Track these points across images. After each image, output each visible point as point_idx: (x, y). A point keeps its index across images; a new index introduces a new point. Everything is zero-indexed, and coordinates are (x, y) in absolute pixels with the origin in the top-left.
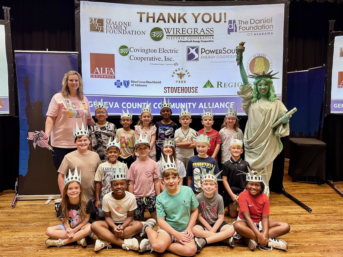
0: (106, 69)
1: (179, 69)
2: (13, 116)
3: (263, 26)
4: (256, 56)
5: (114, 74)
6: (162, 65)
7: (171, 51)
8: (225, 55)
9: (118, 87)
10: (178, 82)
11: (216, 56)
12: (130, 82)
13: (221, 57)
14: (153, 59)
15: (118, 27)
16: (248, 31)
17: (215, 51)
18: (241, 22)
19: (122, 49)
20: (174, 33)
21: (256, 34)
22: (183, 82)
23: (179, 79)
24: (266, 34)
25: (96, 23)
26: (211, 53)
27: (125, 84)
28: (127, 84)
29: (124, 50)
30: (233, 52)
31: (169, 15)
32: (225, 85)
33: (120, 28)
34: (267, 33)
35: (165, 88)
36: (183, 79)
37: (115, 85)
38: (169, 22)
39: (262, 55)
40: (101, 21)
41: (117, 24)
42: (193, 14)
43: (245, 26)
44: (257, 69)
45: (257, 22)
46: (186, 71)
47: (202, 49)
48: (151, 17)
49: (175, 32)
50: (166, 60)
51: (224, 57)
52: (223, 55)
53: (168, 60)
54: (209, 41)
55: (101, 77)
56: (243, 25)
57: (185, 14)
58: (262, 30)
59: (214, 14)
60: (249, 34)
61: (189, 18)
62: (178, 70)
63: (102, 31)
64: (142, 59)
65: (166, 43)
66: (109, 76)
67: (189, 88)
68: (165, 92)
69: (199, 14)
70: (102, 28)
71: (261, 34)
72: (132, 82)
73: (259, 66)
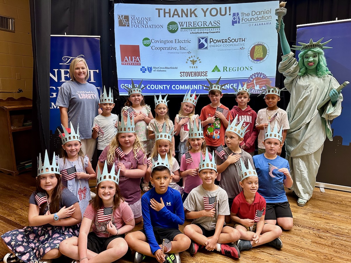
0: (133, 57)
1: (192, 56)
3: (263, 17)
4: (256, 44)
5: (139, 61)
6: (178, 53)
7: (185, 41)
8: (230, 43)
9: (143, 72)
11: (222, 45)
13: (226, 45)
14: (171, 49)
15: (141, 22)
16: (250, 22)
17: (222, 40)
19: (145, 41)
21: (257, 25)
23: (192, 65)
24: (265, 24)
25: (123, 20)
26: (218, 42)
27: (149, 70)
28: (150, 70)
29: (147, 42)
30: (237, 41)
31: (182, 11)
32: (229, 69)
35: (181, 73)
36: (195, 65)
37: (141, 70)
39: (261, 43)
40: (127, 17)
41: (140, 19)
42: (202, 9)
44: (256, 55)
45: (258, 13)
46: (198, 58)
48: (167, 13)
49: (188, 25)
50: (181, 49)
51: (229, 45)
54: (216, 32)
55: (129, 65)
56: (245, 17)
57: (196, 9)
58: (262, 21)
60: (250, 25)
62: (191, 57)
63: (128, 26)
64: (161, 49)
65: (180, 35)
66: (136, 63)
68: (181, 76)
69: (207, 9)
70: (128, 23)
71: (261, 24)
72: (154, 68)
73: (258, 52)
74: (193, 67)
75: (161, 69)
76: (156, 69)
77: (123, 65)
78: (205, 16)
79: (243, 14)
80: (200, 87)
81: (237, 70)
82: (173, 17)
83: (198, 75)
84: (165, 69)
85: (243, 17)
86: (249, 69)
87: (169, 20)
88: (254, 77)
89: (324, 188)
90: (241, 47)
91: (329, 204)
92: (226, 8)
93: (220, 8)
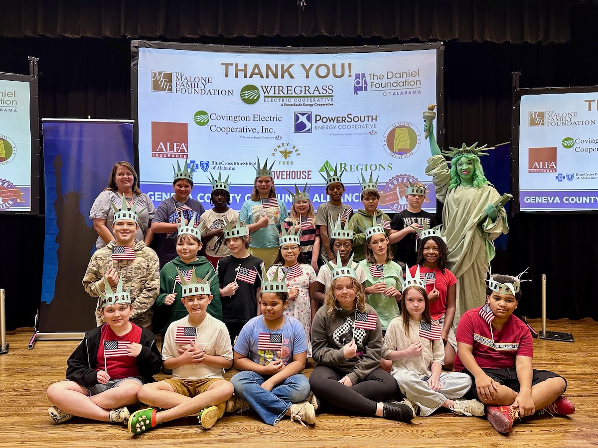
0: (175, 144)
1: (283, 144)
2: (36, 215)
3: (406, 82)
4: (397, 125)
5: (186, 151)
6: (258, 139)
7: (271, 119)
8: (351, 124)
10: (282, 163)
11: (337, 127)
12: (210, 163)
13: (344, 127)
14: (245, 130)
15: (193, 84)
16: (384, 89)
17: (336, 118)
18: (374, 76)
19: (199, 116)
20: (275, 93)
21: (396, 94)
22: (290, 163)
23: (283, 159)
24: (410, 93)
25: (161, 79)
26: (330, 121)
27: (203, 166)
28: (205, 166)
29: (202, 117)
30: (363, 120)
31: (268, 67)
32: (351, 168)
33: (196, 86)
34: (412, 92)
36: (289, 159)
37: (188, 167)
38: (267, 77)
39: (406, 123)
40: (169, 77)
41: (192, 80)
42: (303, 66)
43: (379, 81)
44: (398, 144)
45: (398, 76)
46: (294, 147)
47: (316, 115)
48: (241, 70)
49: (277, 92)
50: (264, 131)
51: (349, 127)
52: (347, 124)
53: (266, 131)
54: (327, 105)
55: (167, 157)
56: (376, 81)
57: (291, 66)
58: (404, 87)
59: (334, 66)
60: (385, 94)
61: (297, 71)
62: (281, 145)
63: (170, 90)
64: (228, 130)
65: (263, 107)
66: (179, 155)
67: (299, 173)
69: (312, 66)
70: (170, 85)
71: (404, 93)
72: (213, 163)
73: (401, 140)
74: (286, 163)
75: (226, 166)
76: (217, 166)
77: (155, 157)
78: (307, 77)
79: (372, 76)
81: (364, 169)
82: (251, 77)
83: (293, 177)
84: (233, 166)
85: (372, 81)
86: (387, 167)
88: (395, 182)
90: (371, 129)
92: (343, 65)
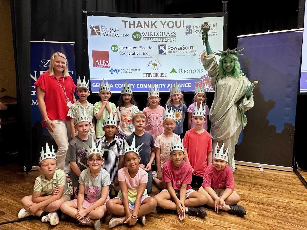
0: (103, 61)
1: (153, 60)
4: (205, 51)
5: (109, 64)
6: (141, 58)
7: (147, 48)
9: (112, 73)
10: (153, 69)
14: (135, 54)
19: (113, 47)
22: (156, 69)
23: (153, 68)
24: (212, 35)
25: (95, 29)
26: (175, 49)
27: (117, 71)
28: (118, 71)
29: (115, 48)
31: (145, 23)
32: (184, 72)
35: (144, 74)
36: (156, 67)
37: (110, 72)
38: (145, 28)
40: (98, 28)
42: (161, 22)
46: (158, 62)
48: (132, 24)
51: (183, 52)
53: (145, 54)
55: (100, 67)
56: (196, 29)
57: (156, 22)
60: (200, 36)
62: (152, 61)
63: (99, 34)
64: (127, 54)
65: (143, 42)
66: (106, 66)
68: (144, 76)
69: (165, 22)
70: (99, 32)
71: (209, 35)
72: (121, 70)
74: (155, 69)
75: (127, 71)
76: (123, 71)
77: (95, 67)
78: (164, 27)
79: (194, 26)
80: (160, 85)
81: (190, 72)
82: (137, 27)
83: (158, 76)
84: (130, 71)
85: (194, 29)
86: (200, 71)
87: (133, 30)
88: (204, 78)
89: (263, 168)
90: (194, 53)
91: (268, 181)
92: (180, 21)
93: (176, 22)
